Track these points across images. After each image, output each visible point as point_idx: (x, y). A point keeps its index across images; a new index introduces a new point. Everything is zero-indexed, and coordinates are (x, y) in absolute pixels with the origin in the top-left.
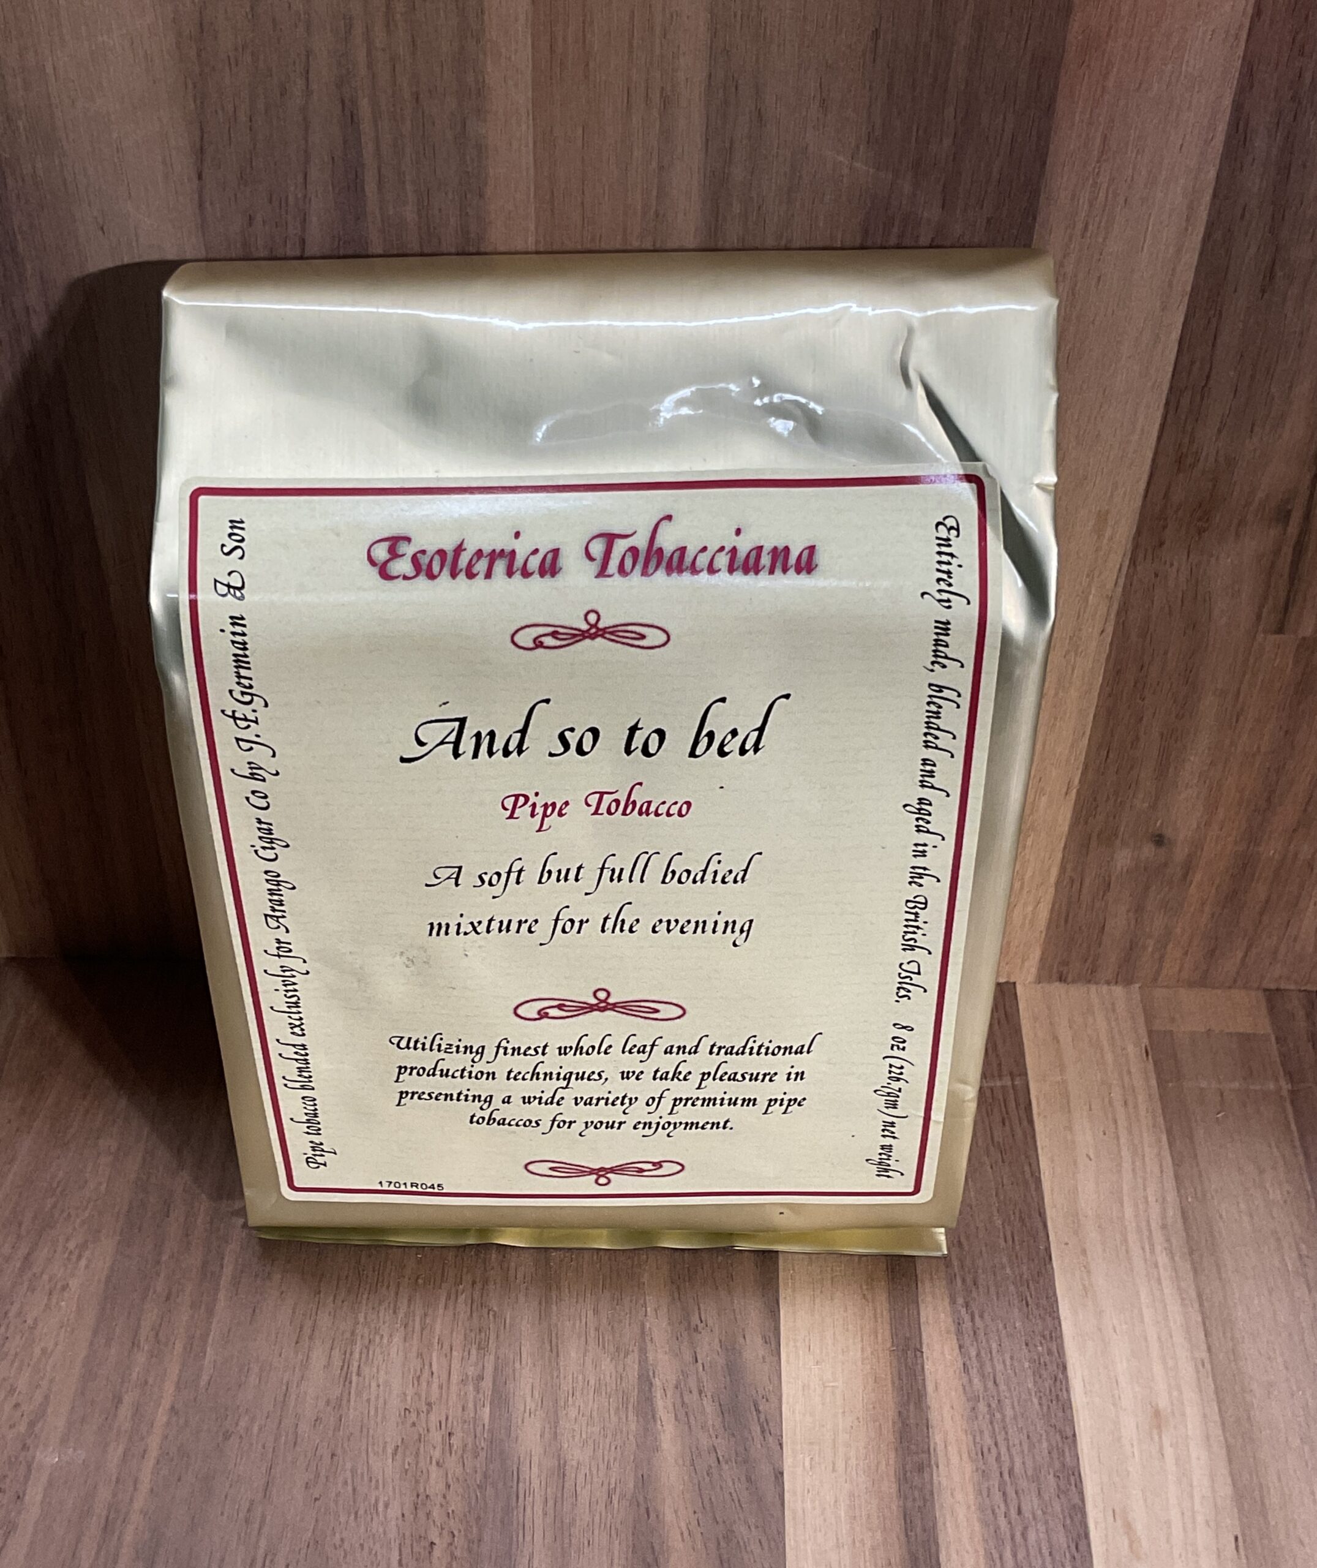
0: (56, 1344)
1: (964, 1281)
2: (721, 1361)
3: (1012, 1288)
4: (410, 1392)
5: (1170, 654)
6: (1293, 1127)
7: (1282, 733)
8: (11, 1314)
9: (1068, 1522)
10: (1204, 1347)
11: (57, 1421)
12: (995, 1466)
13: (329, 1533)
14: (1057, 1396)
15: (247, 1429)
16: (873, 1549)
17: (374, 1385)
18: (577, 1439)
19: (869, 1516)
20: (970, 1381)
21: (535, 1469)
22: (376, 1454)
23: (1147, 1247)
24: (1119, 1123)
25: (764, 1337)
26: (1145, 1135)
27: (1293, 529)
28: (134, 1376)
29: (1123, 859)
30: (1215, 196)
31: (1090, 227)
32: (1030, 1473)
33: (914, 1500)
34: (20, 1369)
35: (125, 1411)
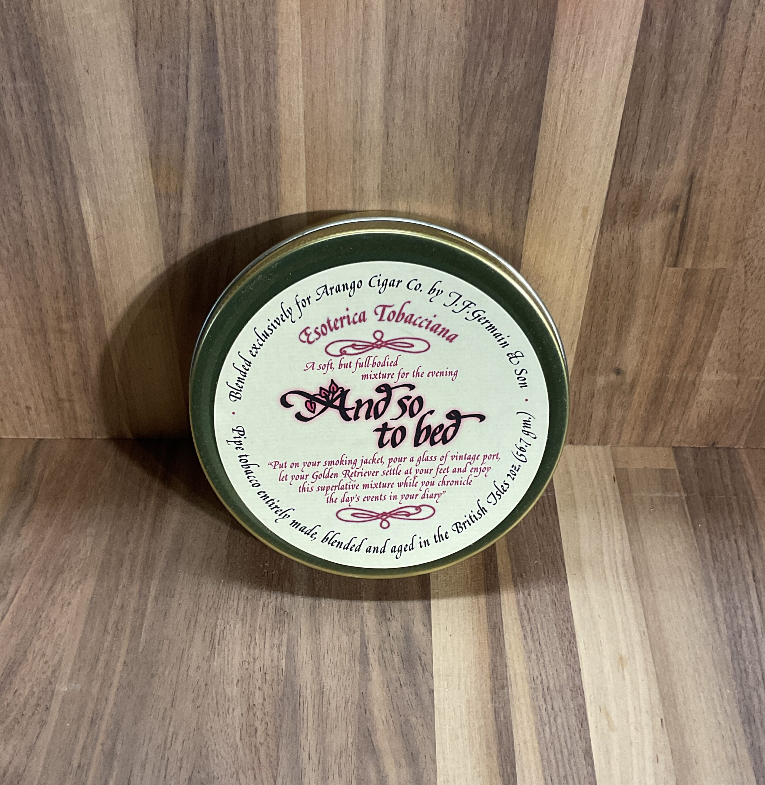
0: (66, 631)
1: (523, 593)
2: (402, 635)
3: (548, 597)
4: (245, 653)
5: (621, 277)
6: (688, 515)
7: (677, 318)
8: (43, 616)
9: (577, 712)
10: (644, 625)
11: (66, 670)
12: (540, 687)
13: (205, 724)
14: (571, 651)
15: (163, 673)
16: (480, 728)
17: (226, 649)
18: (329, 675)
19: (477, 711)
20: (527, 643)
21: (308, 691)
22: (228, 684)
23: (615, 574)
24: (601, 514)
25: (423, 623)
26: (614, 519)
27: (680, 215)
28: (106, 646)
29: (601, 381)
30: (637, 50)
31: (576, 66)
32: (558, 688)
33: (500, 703)
34: (47, 645)
35: (101, 664)
